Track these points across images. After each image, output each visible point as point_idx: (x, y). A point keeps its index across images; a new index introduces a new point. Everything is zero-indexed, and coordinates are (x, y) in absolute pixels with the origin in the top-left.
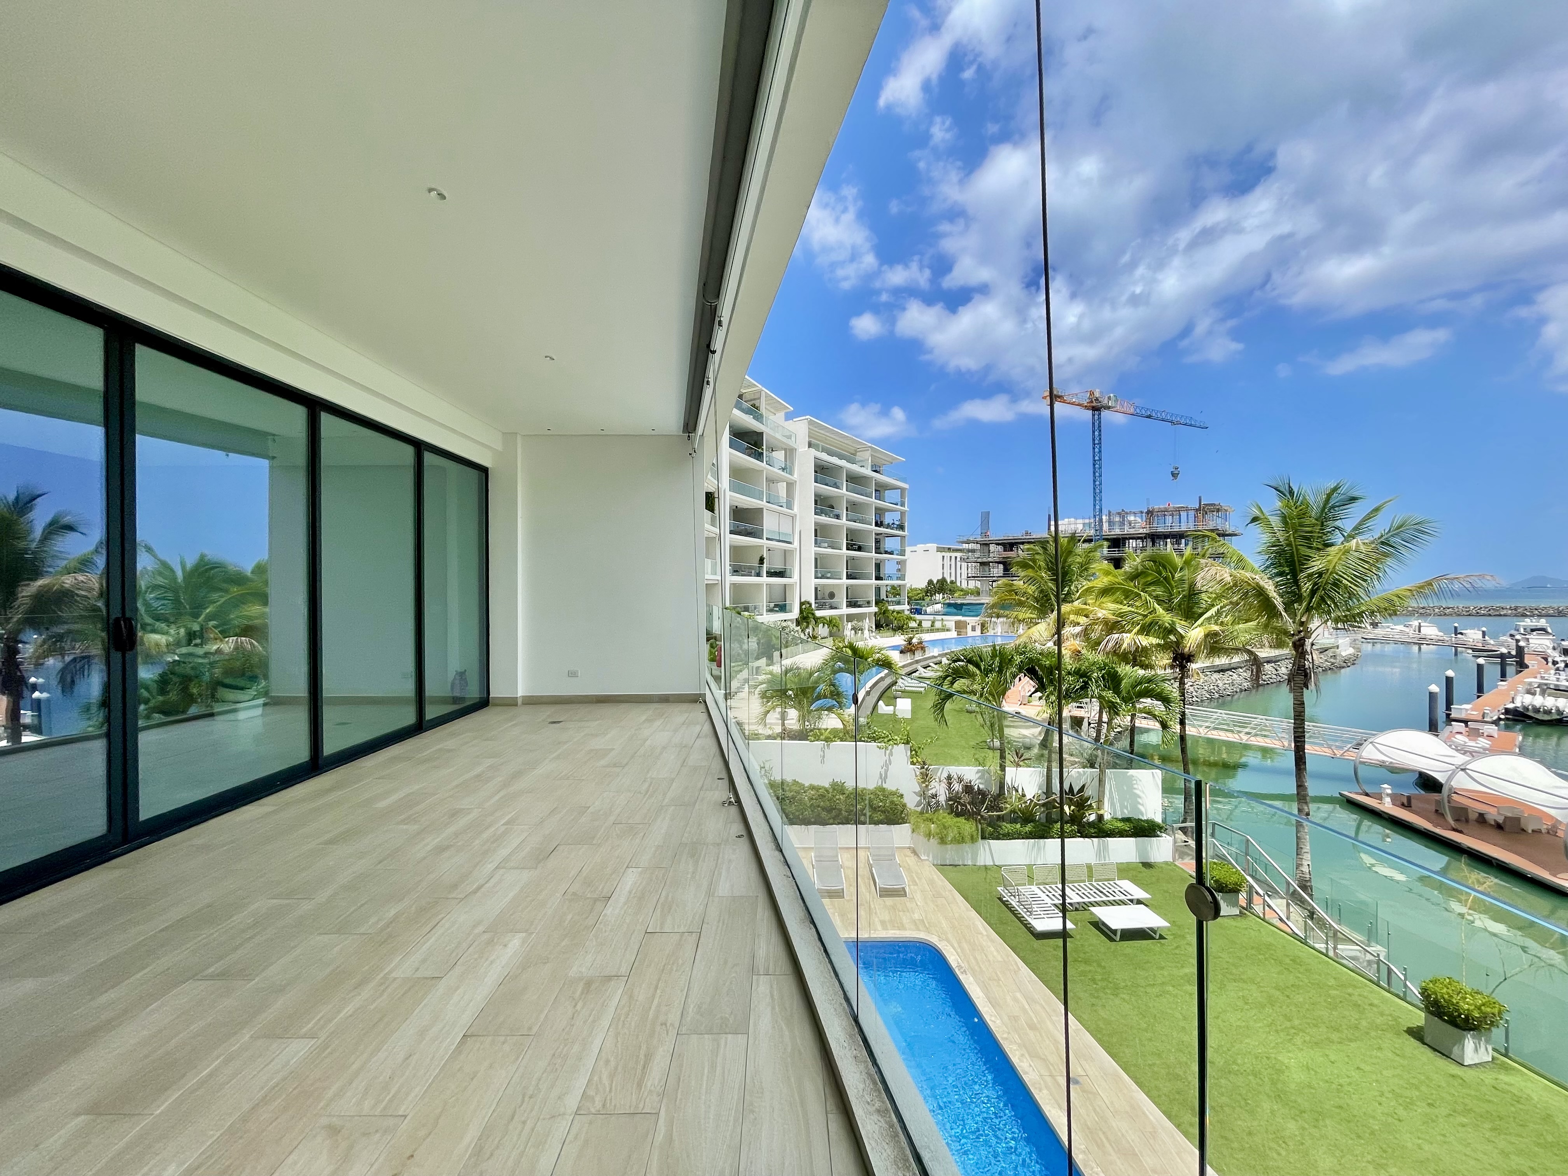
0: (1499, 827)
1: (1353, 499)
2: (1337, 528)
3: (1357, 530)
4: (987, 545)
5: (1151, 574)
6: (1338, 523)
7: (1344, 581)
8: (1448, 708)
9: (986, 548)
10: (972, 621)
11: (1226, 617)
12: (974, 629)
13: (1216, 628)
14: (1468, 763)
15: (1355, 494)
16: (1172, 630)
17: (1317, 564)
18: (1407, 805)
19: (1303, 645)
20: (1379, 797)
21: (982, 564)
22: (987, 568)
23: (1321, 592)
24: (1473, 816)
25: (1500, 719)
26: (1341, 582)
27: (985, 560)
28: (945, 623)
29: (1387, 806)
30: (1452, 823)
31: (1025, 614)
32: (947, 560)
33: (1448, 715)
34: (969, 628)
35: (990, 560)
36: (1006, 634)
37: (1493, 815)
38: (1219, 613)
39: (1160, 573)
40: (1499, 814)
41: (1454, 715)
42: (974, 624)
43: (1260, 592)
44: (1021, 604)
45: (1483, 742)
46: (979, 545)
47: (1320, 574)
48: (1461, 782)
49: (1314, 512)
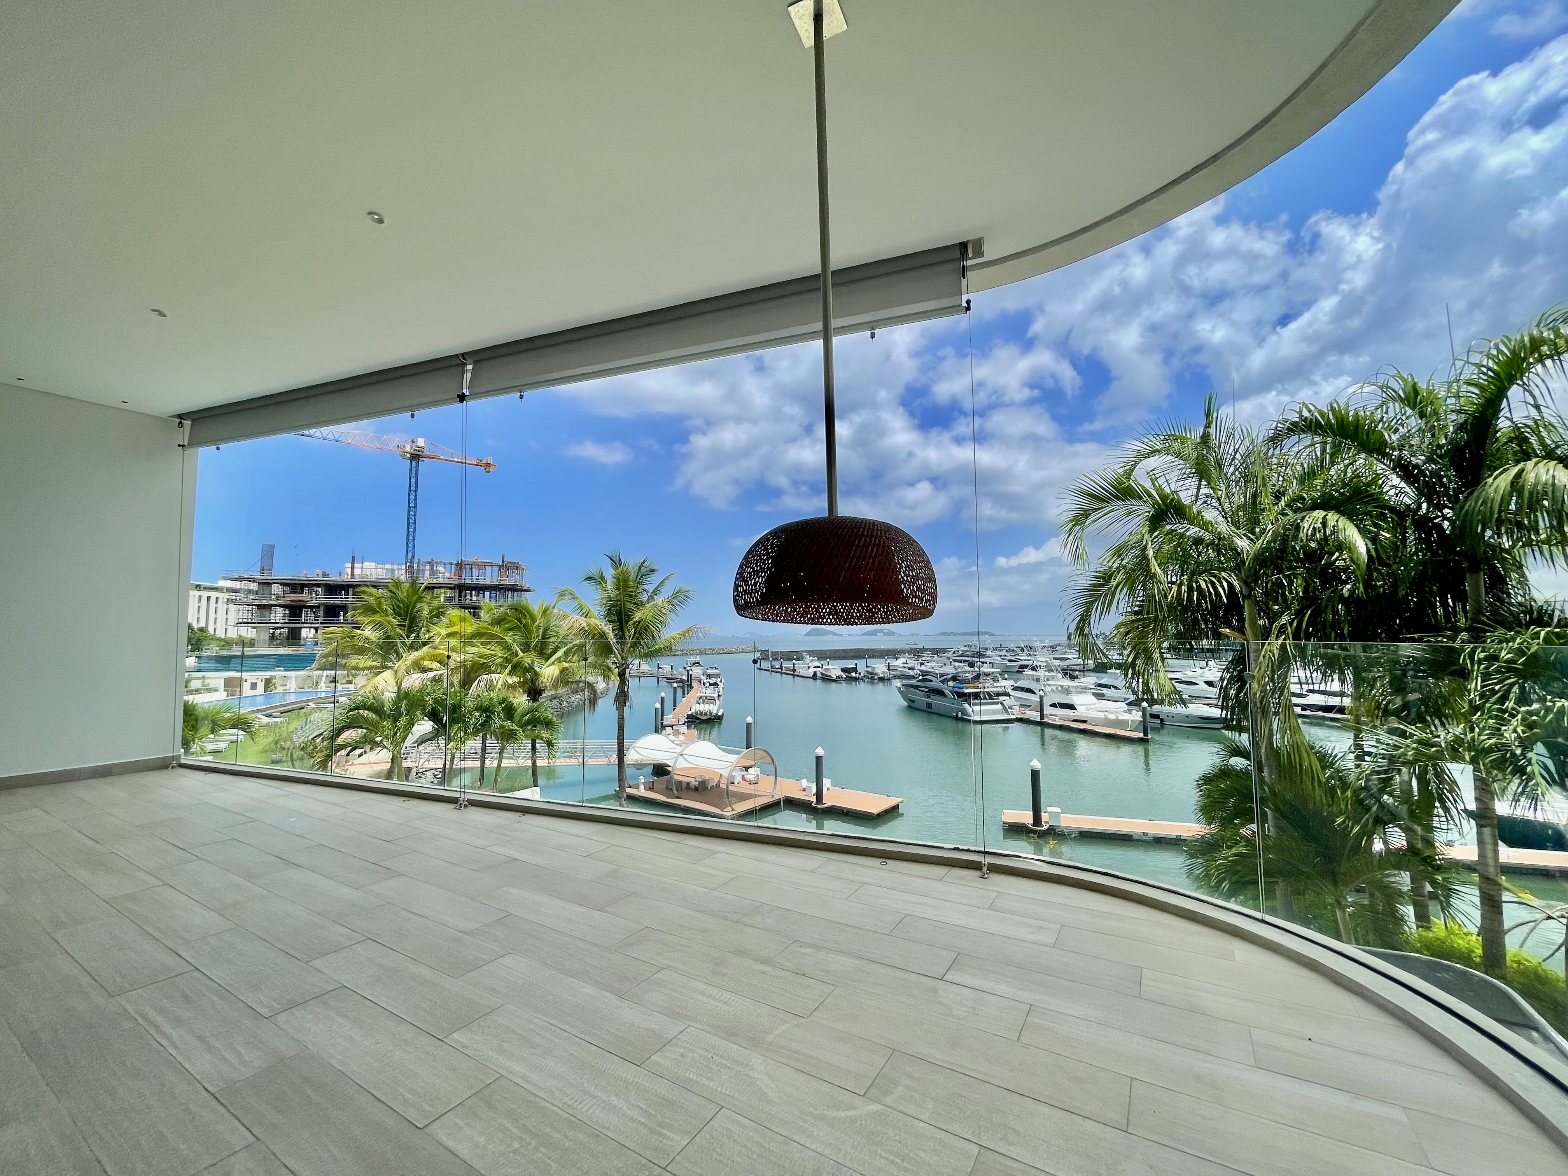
0: (696, 789)
1: (653, 571)
2: (644, 590)
3: (656, 591)
4: (269, 584)
5: (512, 621)
6: (645, 587)
7: (651, 627)
8: (662, 719)
9: (265, 587)
10: (249, 676)
11: (573, 656)
12: (254, 686)
13: (566, 665)
14: (683, 750)
15: (654, 568)
16: (530, 669)
17: (638, 616)
18: (651, 789)
19: (624, 674)
20: (637, 787)
21: (259, 607)
22: (266, 613)
23: (637, 635)
24: (684, 786)
25: (685, 722)
26: (649, 628)
27: (264, 602)
28: (207, 681)
29: (642, 792)
30: (675, 792)
31: (364, 661)
32: (204, 600)
33: (662, 723)
34: (246, 686)
35: (272, 602)
36: (300, 690)
37: (694, 783)
38: (567, 654)
39: (520, 621)
40: (696, 781)
41: (665, 723)
42: (253, 681)
43: (603, 635)
44: (361, 651)
45: (682, 737)
46: (256, 584)
47: (639, 622)
48: (681, 764)
49: (633, 576)
